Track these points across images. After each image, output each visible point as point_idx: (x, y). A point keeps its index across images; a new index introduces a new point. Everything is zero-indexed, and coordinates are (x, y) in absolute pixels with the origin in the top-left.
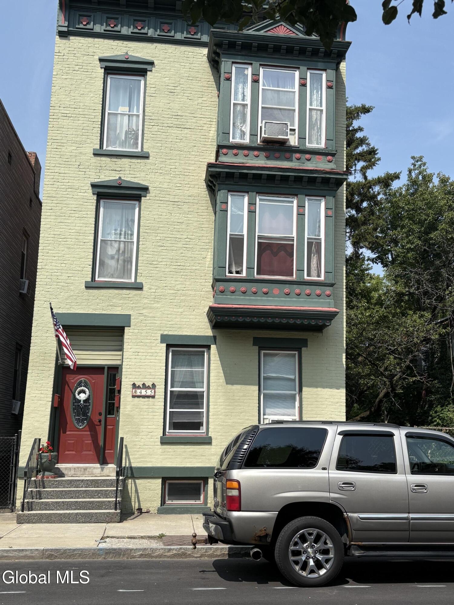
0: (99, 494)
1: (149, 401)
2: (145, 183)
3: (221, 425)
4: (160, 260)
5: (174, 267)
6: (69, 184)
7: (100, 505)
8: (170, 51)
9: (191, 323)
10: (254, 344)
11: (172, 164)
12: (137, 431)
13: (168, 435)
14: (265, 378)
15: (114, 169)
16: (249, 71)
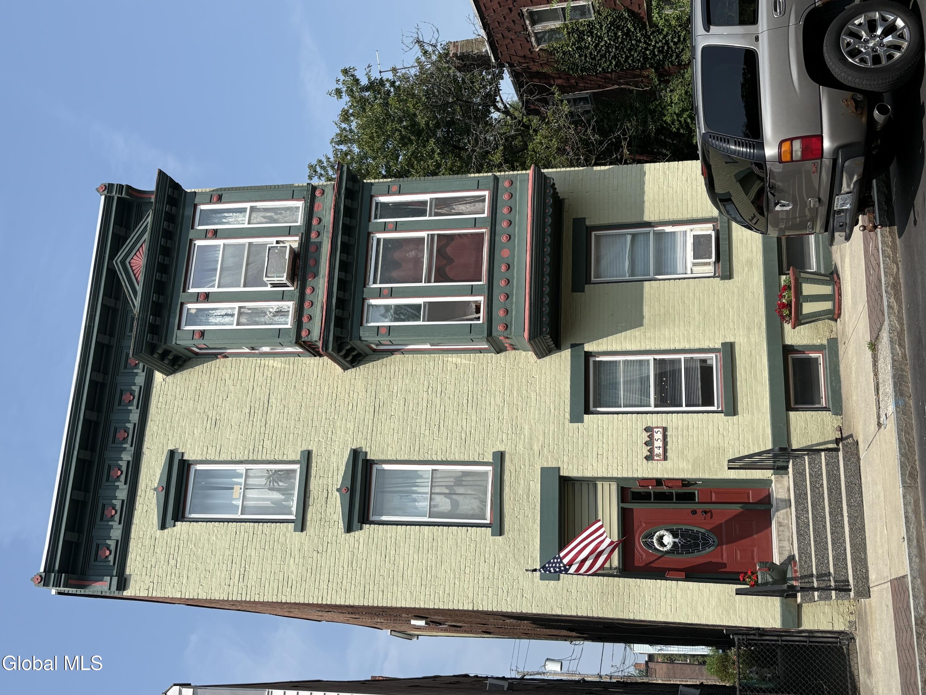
0: (816, 487)
1: (671, 436)
2: (347, 454)
3: (704, 330)
4: (459, 428)
5: (470, 408)
6: (346, 568)
7: (834, 478)
8: (156, 427)
9: (553, 379)
10: (583, 291)
11: (320, 417)
12: (718, 451)
13: (722, 408)
14: (632, 275)
15: (324, 500)
16: (192, 307)
